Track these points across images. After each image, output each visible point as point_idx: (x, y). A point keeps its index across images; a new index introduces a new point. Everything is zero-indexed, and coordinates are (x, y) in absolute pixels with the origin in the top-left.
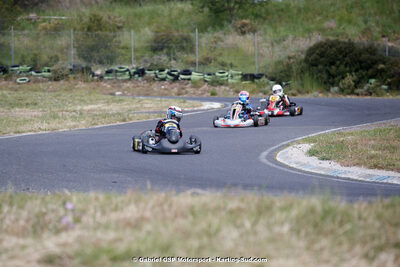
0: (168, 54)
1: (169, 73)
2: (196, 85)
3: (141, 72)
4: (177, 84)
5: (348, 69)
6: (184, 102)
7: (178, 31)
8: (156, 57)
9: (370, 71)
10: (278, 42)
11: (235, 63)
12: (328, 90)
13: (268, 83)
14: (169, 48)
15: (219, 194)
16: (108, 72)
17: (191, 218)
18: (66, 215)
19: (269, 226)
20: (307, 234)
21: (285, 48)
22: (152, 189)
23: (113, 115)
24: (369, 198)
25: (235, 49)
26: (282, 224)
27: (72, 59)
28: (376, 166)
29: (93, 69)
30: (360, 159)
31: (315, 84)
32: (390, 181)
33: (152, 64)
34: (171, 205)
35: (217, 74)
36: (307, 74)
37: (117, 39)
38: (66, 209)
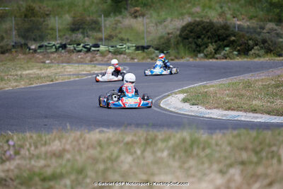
0: (83, 33)
1: (84, 47)
2: (103, 54)
3: (64, 46)
4: (89, 54)
5: (209, 41)
6: (95, 67)
7: (89, 16)
8: (74, 35)
9: (225, 42)
10: (161, 23)
11: (130, 39)
12: (196, 56)
13: (154, 52)
14: (84, 29)
15: (118, 131)
16: (40, 47)
17: (99, 149)
18: (9, 149)
19: (153, 153)
20: (180, 158)
21: (166, 27)
22: (71, 129)
23: (44, 77)
24: (222, 131)
25: (130, 28)
26: (162, 151)
27: (14, 38)
28: (229, 109)
29: (29, 45)
30: (219, 104)
31: (187, 52)
32: (239, 119)
33: (71, 41)
34: (84, 140)
35: (118, 46)
36: (181, 45)
37: (46, 23)
38: (9, 145)
